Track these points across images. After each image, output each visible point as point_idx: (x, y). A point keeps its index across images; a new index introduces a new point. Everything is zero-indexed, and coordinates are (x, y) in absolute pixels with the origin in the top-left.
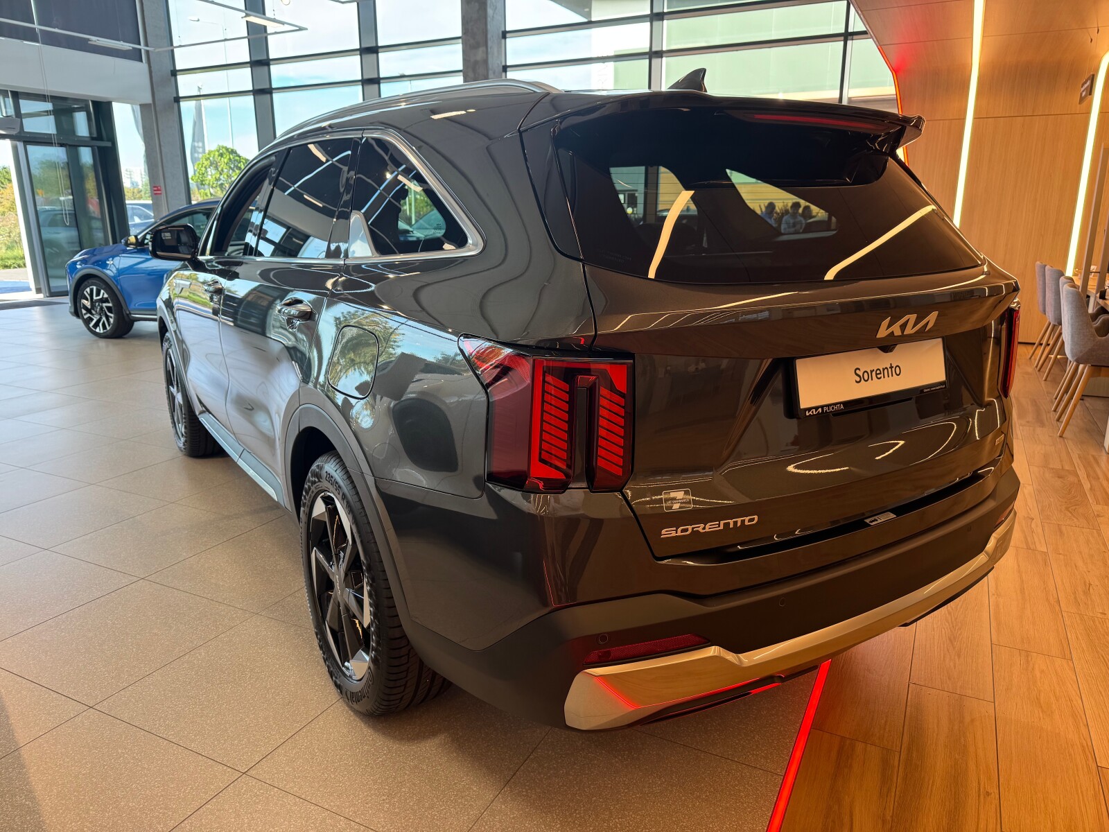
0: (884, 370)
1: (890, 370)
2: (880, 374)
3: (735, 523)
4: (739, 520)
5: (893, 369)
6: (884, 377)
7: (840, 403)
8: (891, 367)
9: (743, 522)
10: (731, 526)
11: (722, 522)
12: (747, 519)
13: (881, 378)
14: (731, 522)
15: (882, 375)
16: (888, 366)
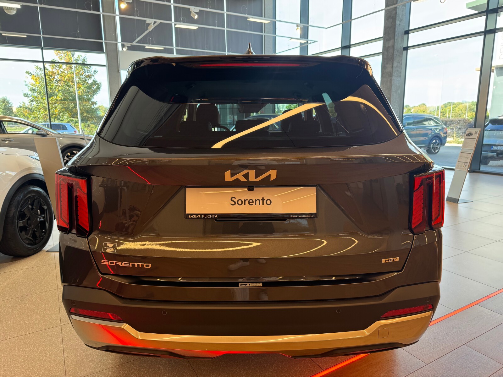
0: (256, 200)
1: (261, 202)
2: (253, 202)
3: (138, 265)
4: (140, 264)
5: (265, 201)
6: (256, 204)
7: (215, 214)
8: (263, 200)
9: (142, 265)
10: (136, 266)
11: (131, 263)
12: (145, 264)
13: (253, 204)
14: (136, 264)
15: (254, 203)
16: (261, 199)
